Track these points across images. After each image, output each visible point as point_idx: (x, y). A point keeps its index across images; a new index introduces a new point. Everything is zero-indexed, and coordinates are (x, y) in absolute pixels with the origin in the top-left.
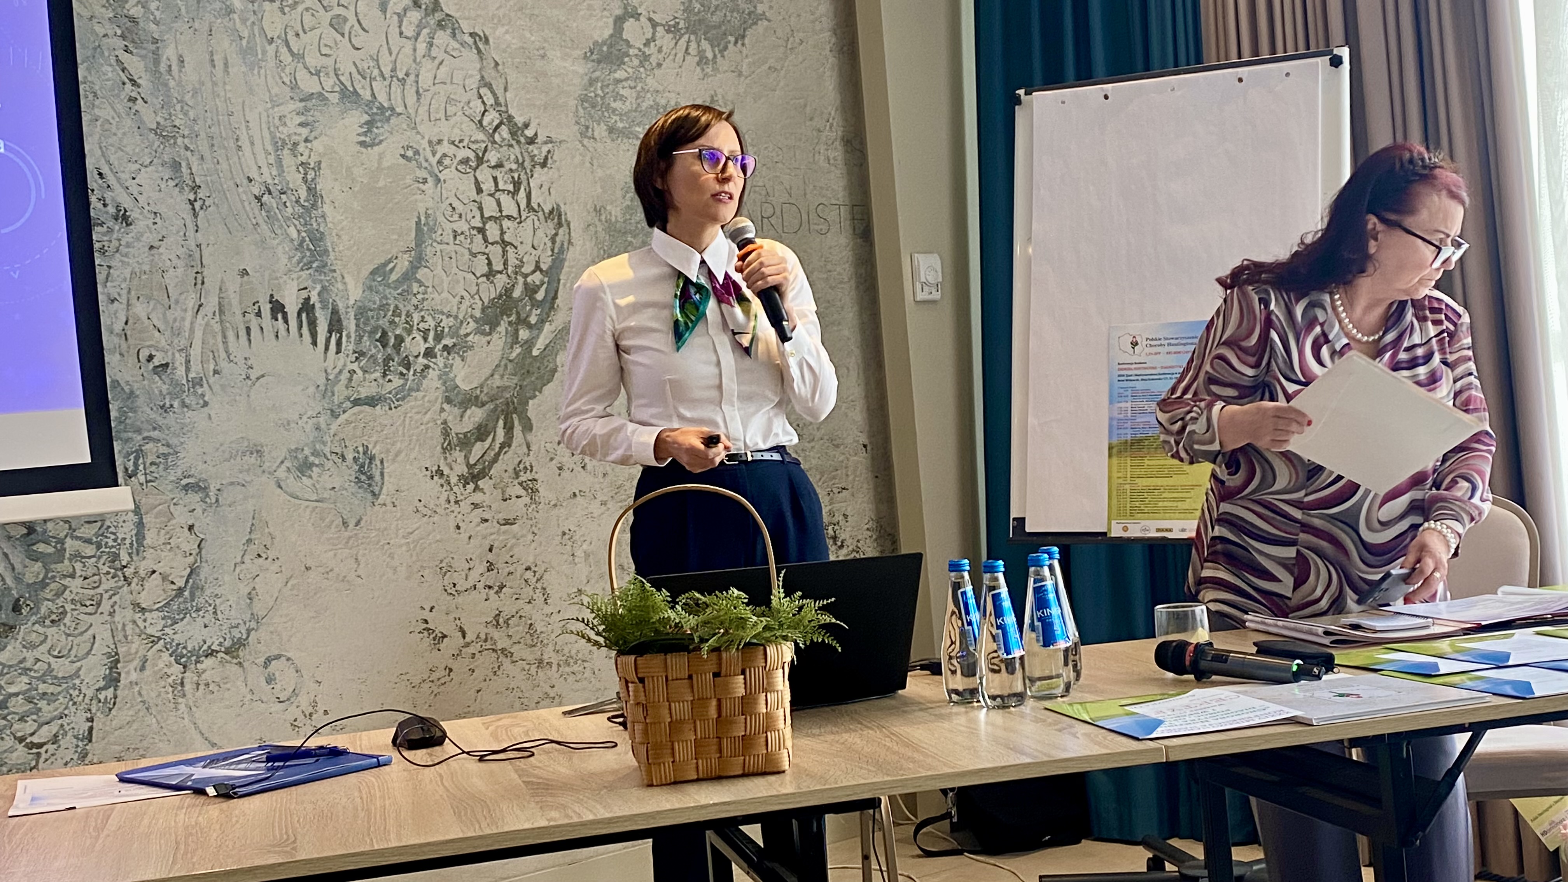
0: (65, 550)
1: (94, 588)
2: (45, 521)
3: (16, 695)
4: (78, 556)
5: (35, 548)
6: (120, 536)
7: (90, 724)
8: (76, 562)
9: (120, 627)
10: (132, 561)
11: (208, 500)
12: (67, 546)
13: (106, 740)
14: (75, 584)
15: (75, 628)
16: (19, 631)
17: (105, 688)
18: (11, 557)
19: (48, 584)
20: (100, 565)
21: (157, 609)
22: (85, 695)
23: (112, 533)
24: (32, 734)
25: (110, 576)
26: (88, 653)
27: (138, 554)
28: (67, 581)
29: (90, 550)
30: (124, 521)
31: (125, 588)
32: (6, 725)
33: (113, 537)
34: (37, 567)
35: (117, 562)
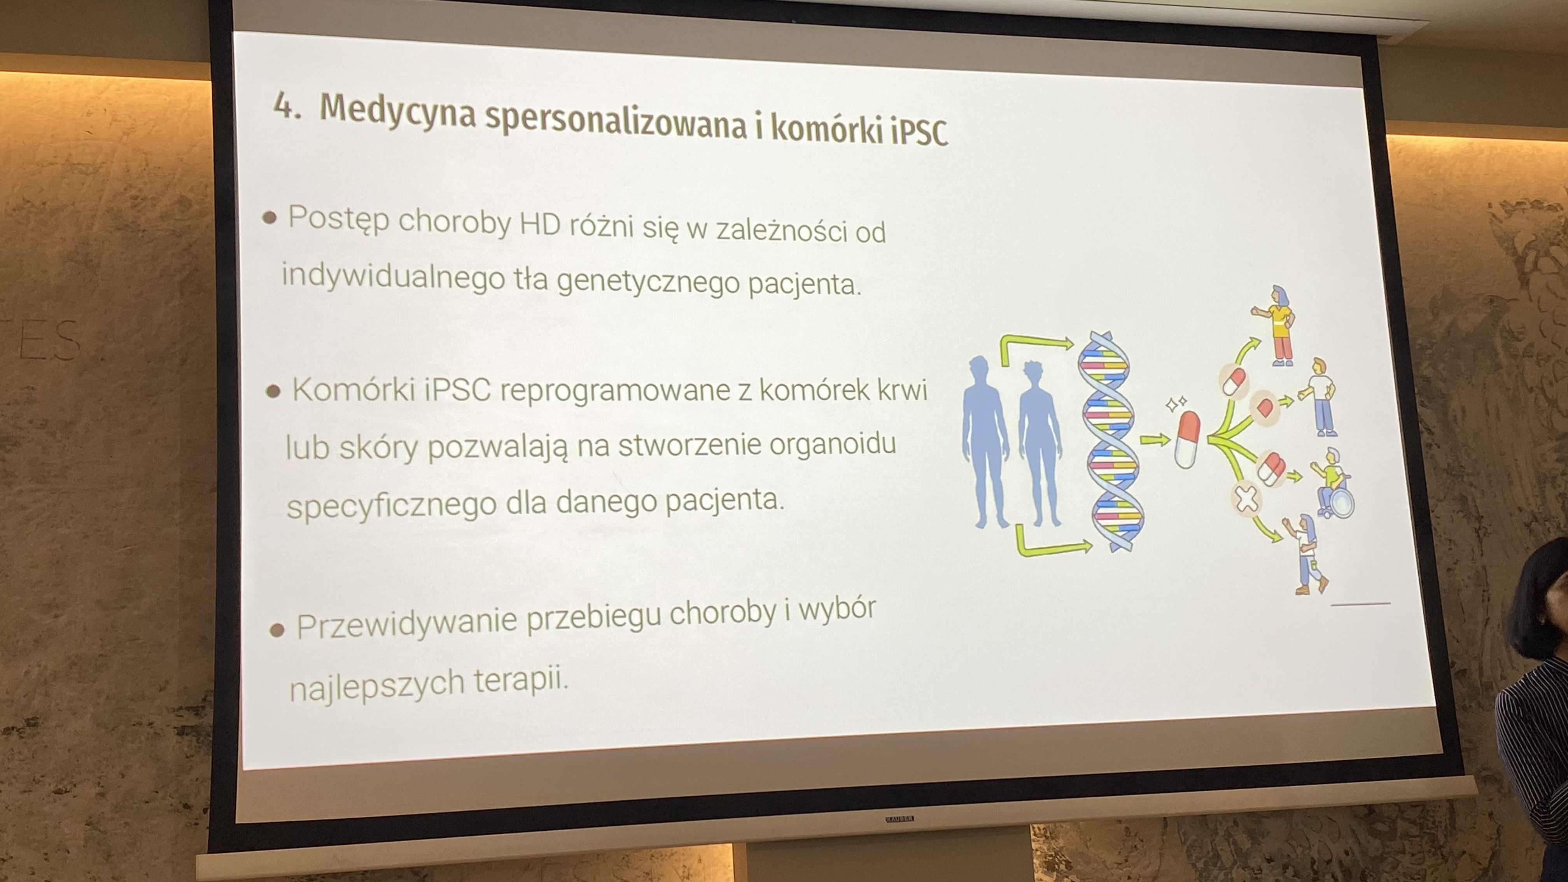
0: (1397, 829)
1: (1420, 864)
2: (1380, 807)
4: (1407, 836)
5: (1374, 826)
6: (1437, 819)
8: (1405, 840)
10: (1447, 841)
11: (1503, 791)
12: (1398, 825)
14: (1405, 860)
18: (1357, 833)
19: (1386, 858)
20: (1423, 844)
23: (1431, 817)
25: (1431, 854)
27: (1451, 836)
28: (1399, 857)
29: (1415, 831)
30: (1440, 807)
31: (1443, 865)
33: (1432, 819)
34: (1377, 842)
35: (1436, 842)
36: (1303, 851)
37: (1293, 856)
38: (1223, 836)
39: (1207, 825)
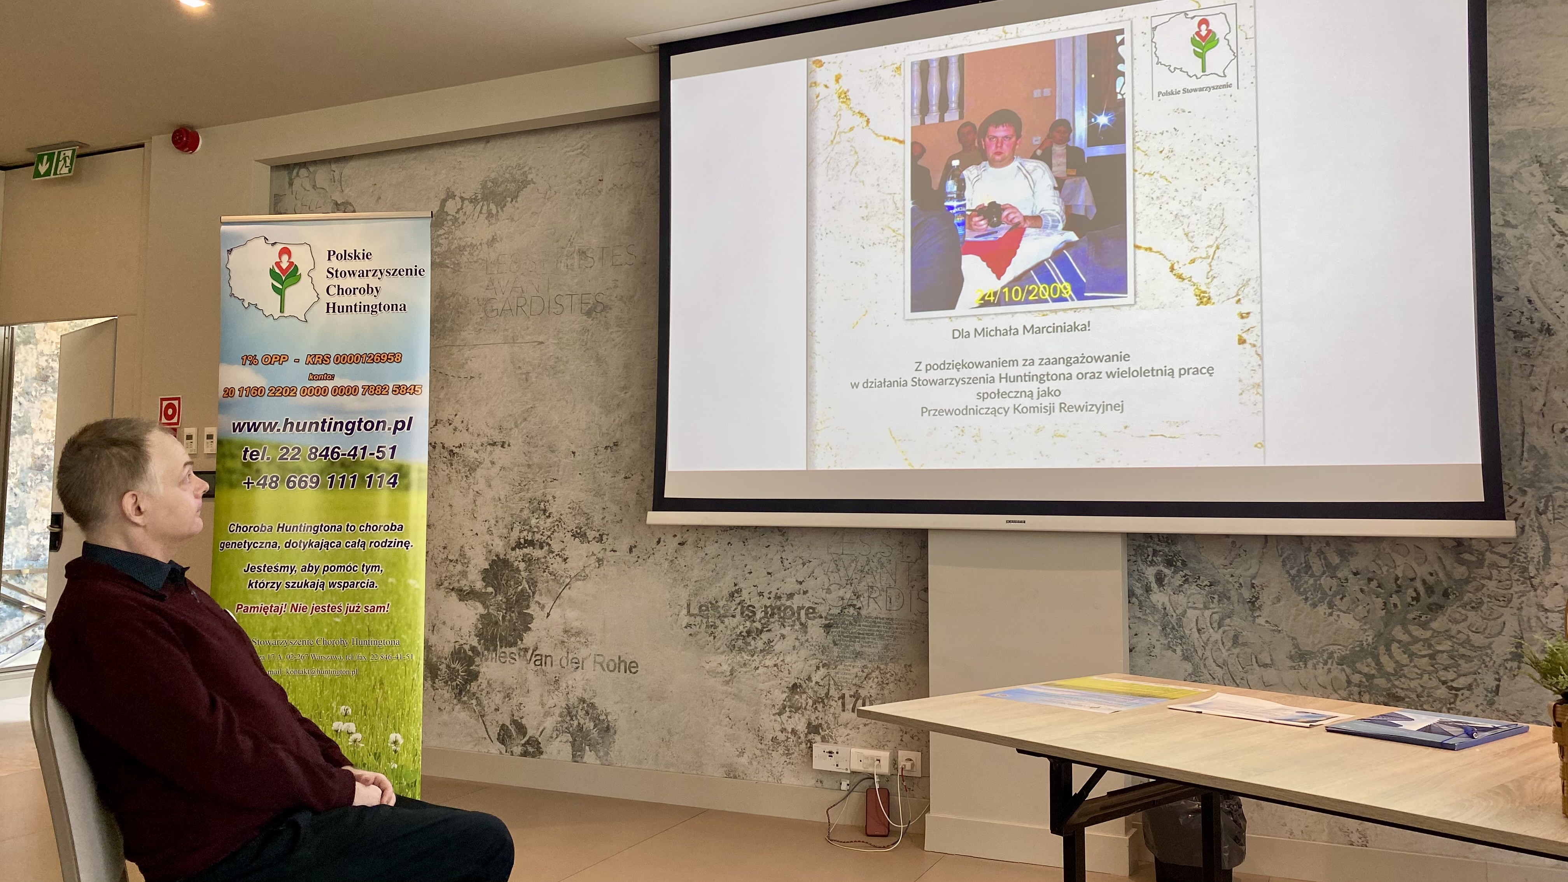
0: (1485, 560)
1: (1506, 589)
2: (1471, 539)
3: (1443, 652)
4: (1494, 565)
5: (1462, 556)
6: (1530, 555)
7: (1497, 683)
8: (1493, 569)
9: (1525, 619)
10: (1539, 573)
12: (1486, 557)
13: (1510, 697)
14: (1492, 585)
15: (1490, 615)
16: (1447, 609)
17: (1511, 660)
18: (1444, 560)
19: (1470, 582)
20: (1512, 574)
21: (1558, 611)
22: (1494, 663)
23: (1524, 553)
24: (1452, 681)
25: (1520, 583)
26: (1499, 633)
27: (1544, 570)
28: (1485, 582)
29: (1505, 562)
30: (1534, 545)
31: (1532, 593)
32: (1433, 672)
33: (1523, 555)
34: (1463, 569)
35: (1526, 574)
36: (1387, 571)
37: (1379, 572)
38: (1316, 553)
39: (1302, 544)
